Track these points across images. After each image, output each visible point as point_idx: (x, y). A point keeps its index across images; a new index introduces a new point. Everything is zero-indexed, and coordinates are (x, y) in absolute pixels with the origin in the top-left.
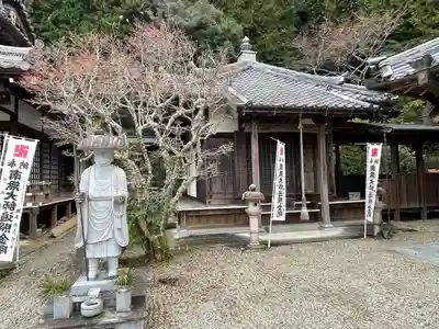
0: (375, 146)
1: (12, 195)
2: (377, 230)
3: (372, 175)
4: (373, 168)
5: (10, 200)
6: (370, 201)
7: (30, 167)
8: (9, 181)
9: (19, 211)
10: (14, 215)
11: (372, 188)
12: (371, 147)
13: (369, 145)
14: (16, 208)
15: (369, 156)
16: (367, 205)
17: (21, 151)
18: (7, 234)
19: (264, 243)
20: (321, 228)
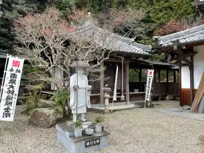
0: (151, 71)
1: (12, 87)
2: (149, 104)
3: (149, 82)
4: (150, 79)
5: (11, 89)
6: (148, 93)
7: (21, 72)
8: (10, 79)
9: (16, 95)
10: (14, 97)
11: (149, 87)
12: (149, 71)
13: (148, 70)
14: (15, 93)
15: (148, 74)
16: (147, 94)
17: (16, 64)
18: (10, 107)
19: (110, 111)
20: (126, 104)
